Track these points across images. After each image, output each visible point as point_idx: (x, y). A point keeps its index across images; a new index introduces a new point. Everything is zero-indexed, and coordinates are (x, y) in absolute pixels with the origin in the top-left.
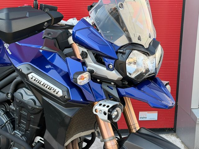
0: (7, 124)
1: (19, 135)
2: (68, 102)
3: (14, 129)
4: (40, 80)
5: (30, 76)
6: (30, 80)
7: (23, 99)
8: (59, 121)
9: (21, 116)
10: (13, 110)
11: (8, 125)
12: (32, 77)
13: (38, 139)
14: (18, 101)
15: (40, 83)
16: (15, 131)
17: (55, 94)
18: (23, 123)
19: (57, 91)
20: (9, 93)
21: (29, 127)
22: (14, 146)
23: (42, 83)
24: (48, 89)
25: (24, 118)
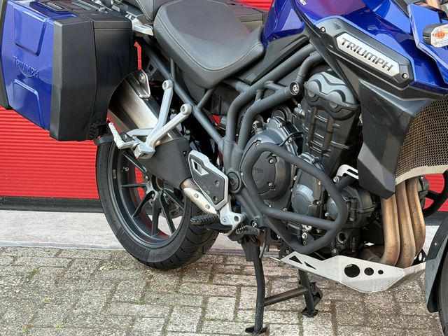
0: (287, 142)
1: (309, 160)
2: (408, 86)
3: (300, 151)
4: (358, 47)
5: (340, 40)
6: (340, 47)
7: (321, 91)
8: (389, 124)
9: (315, 125)
10: (301, 116)
11: (289, 146)
12: (343, 41)
13: (344, 169)
14: (311, 96)
15: (358, 52)
16: (303, 154)
17: (385, 71)
18: (318, 139)
19: (389, 65)
20: (294, 84)
21: (329, 144)
22: (299, 183)
23: (361, 52)
24: (373, 61)
25: (321, 128)
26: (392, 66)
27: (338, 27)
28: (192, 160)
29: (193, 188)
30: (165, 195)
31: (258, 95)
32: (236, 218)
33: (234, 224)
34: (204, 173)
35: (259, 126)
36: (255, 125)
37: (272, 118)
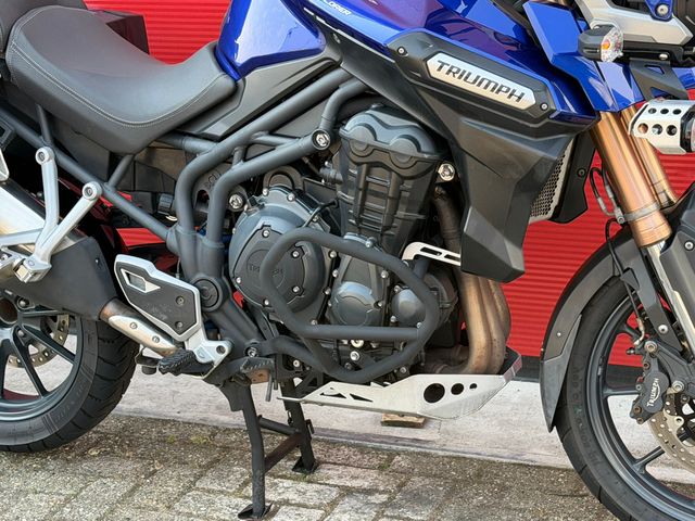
2: (546, 120)
3: (336, 232)
5: (433, 64)
6: (434, 73)
7: (376, 139)
9: (366, 192)
12: (438, 65)
13: (416, 249)
14: (359, 147)
15: (465, 80)
16: (347, 237)
17: (512, 102)
18: (373, 211)
19: (518, 94)
20: (319, 133)
21: (394, 217)
22: (344, 280)
23: (471, 79)
24: (492, 91)
25: (376, 194)
26: (523, 94)
27: (424, 45)
28: (122, 270)
29: (124, 314)
30: (20, 333)
31: (237, 155)
32: (220, 349)
33: (218, 358)
34: (150, 288)
35: (254, 203)
36: (235, 201)
37: (269, 188)
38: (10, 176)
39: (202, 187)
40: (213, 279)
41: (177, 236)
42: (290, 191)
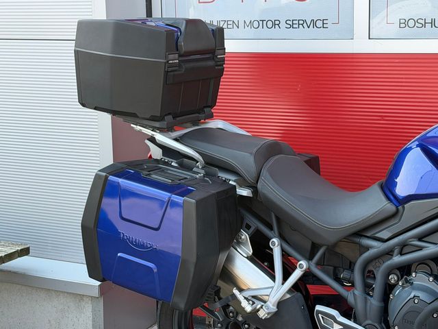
28: (319, 315)
31: (396, 251)
34: (336, 327)
35: (407, 281)
36: (393, 278)
37: (416, 272)
38: (253, 254)
39: (370, 268)
40: (376, 325)
41: (354, 296)
42: (431, 275)
